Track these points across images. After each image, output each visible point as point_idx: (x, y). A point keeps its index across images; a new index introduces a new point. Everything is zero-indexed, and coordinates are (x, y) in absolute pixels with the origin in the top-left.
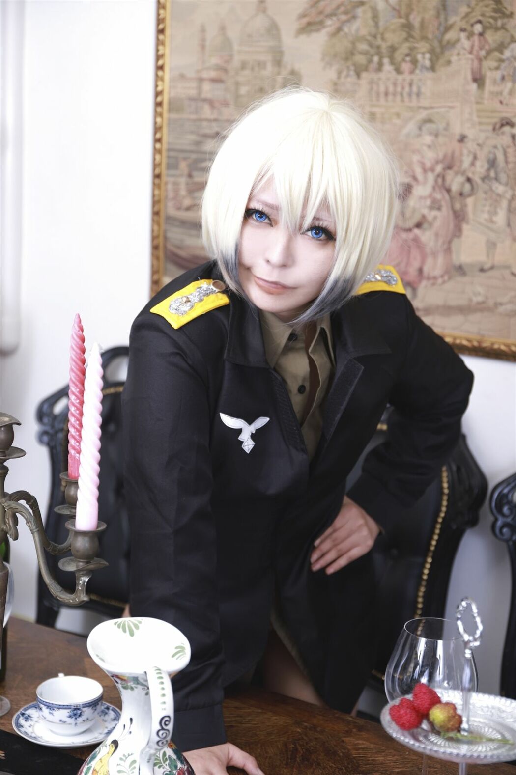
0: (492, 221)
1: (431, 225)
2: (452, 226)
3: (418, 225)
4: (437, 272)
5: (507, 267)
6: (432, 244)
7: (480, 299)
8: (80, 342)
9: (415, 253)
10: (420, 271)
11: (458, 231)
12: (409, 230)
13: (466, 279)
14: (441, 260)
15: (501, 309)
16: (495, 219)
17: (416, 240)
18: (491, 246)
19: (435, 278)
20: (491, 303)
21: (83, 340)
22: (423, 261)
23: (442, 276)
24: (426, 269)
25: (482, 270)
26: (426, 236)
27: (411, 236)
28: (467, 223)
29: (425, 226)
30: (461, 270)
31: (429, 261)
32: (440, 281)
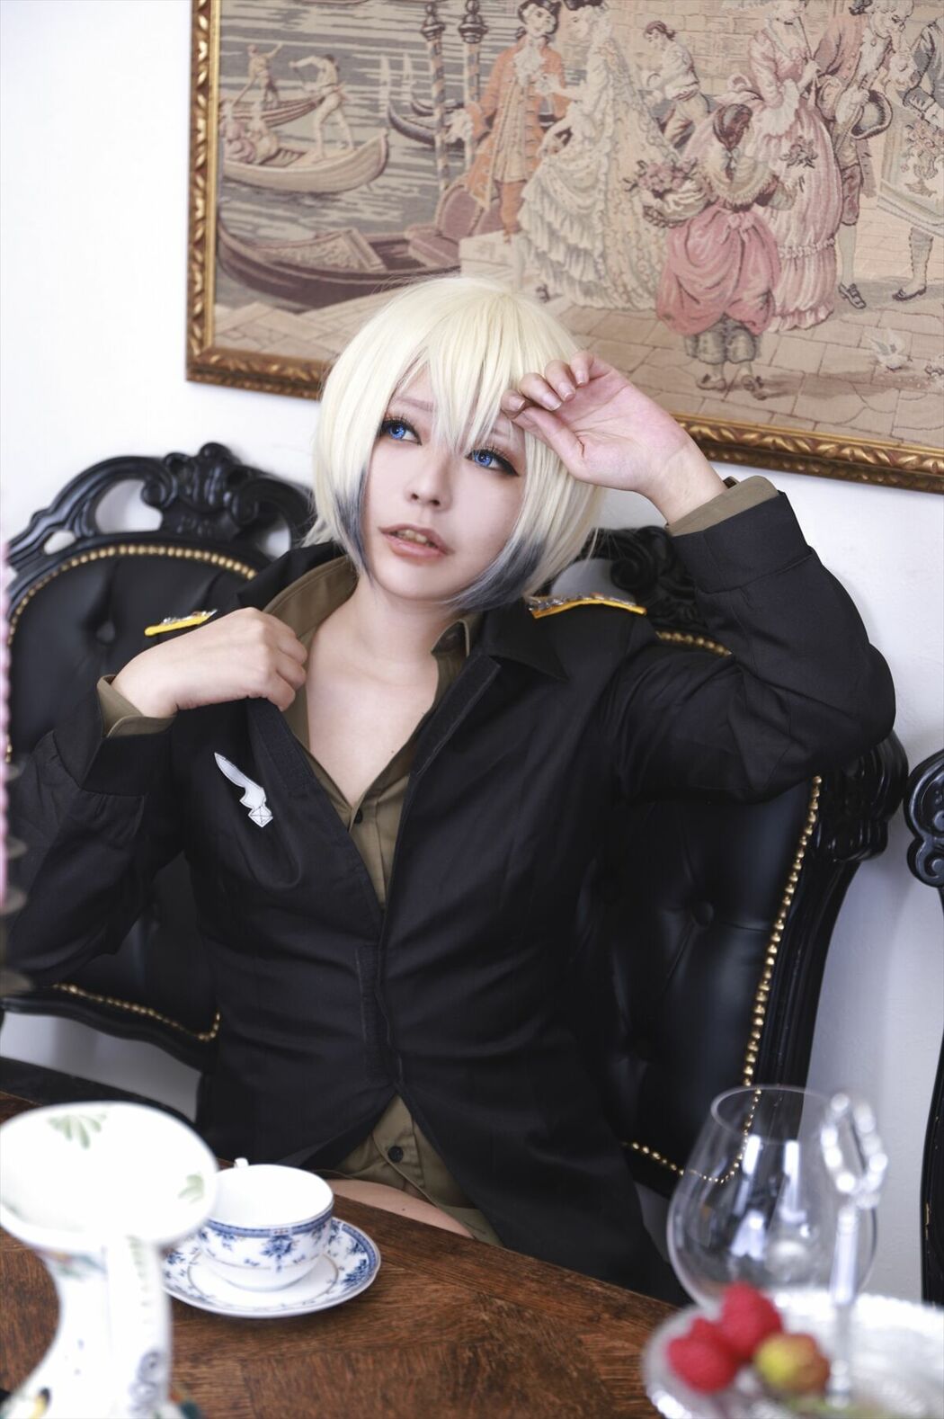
0: (924, 190)
1: (791, 197)
2: (836, 198)
3: (764, 199)
4: (803, 302)
6: (793, 239)
7: (895, 360)
9: (756, 258)
10: (768, 296)
11: (849, 212)
12: (746, 208)
13: (864, 316)
14: (810, 274)
15: (940, 383)
16: (929, 184)
17: (757, 229)
18: (921, 243)
19: (799, 313)
20: (919, 368)
22: (773, 278)
23: (814, 310)
24: (778, 293)
25: (900, 297)
26: (780, 222)
27: (747, 220)
28: (870, 194)
29: (778, 198)
30: (854, 295)
31: (788, 276)
32: (810, 320)
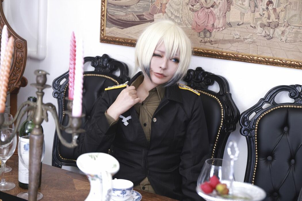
0: (243, 5)
1: (218, 6)
2: (226, 6)
3: (212, 6)
4: (220, 26)
5: (249, 23)
6: (218, 14)
7: (237, 37)
8: (74, 43)
9: (211, 18)
10: (213, 25)
11: (229, 9)
12: (209, 8)
13: (232, 29)
14: (221, 21)
15: (246, 41)
16: (244, 3)
17: (212, 12)
18: (242, 15)
19: (219, 28)
20: (242, 38)
21: (75, 42)
22: (214, 21)
23: (222, 27)
24: (215, 24)
25: (238, 25)
26: (215, 11)
27: (209, 10)
28: (233, 5)
29: (215, 6)
30: (230, 25)
31: (217, 21)
32: (221, 29)
